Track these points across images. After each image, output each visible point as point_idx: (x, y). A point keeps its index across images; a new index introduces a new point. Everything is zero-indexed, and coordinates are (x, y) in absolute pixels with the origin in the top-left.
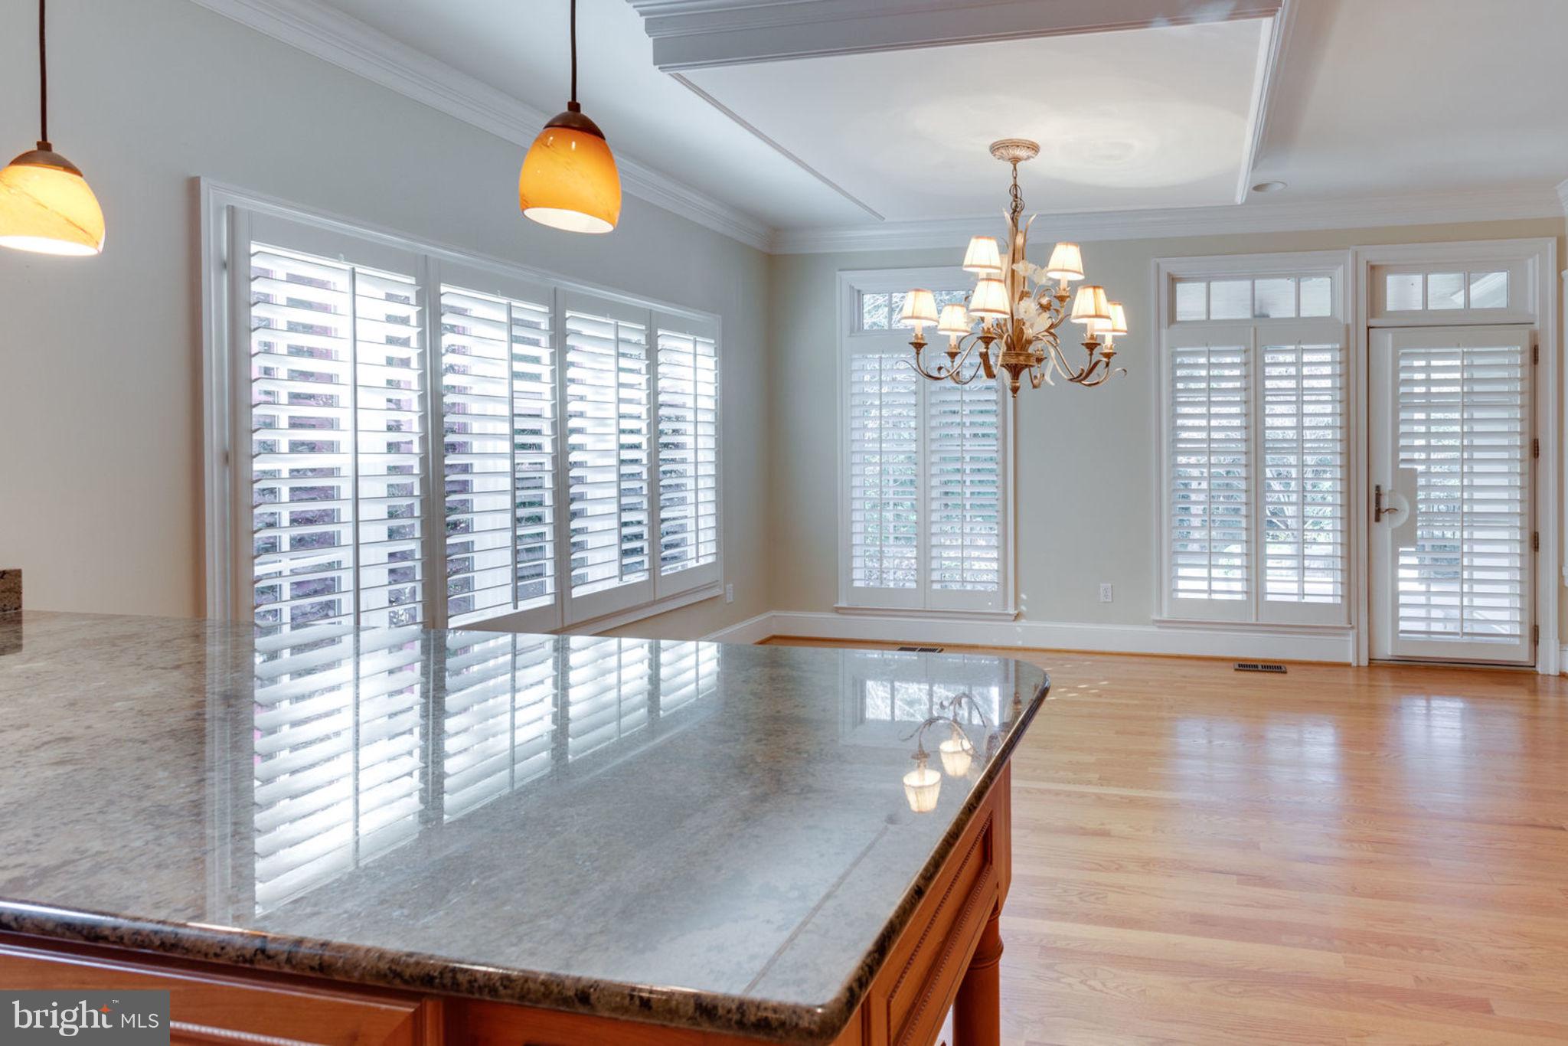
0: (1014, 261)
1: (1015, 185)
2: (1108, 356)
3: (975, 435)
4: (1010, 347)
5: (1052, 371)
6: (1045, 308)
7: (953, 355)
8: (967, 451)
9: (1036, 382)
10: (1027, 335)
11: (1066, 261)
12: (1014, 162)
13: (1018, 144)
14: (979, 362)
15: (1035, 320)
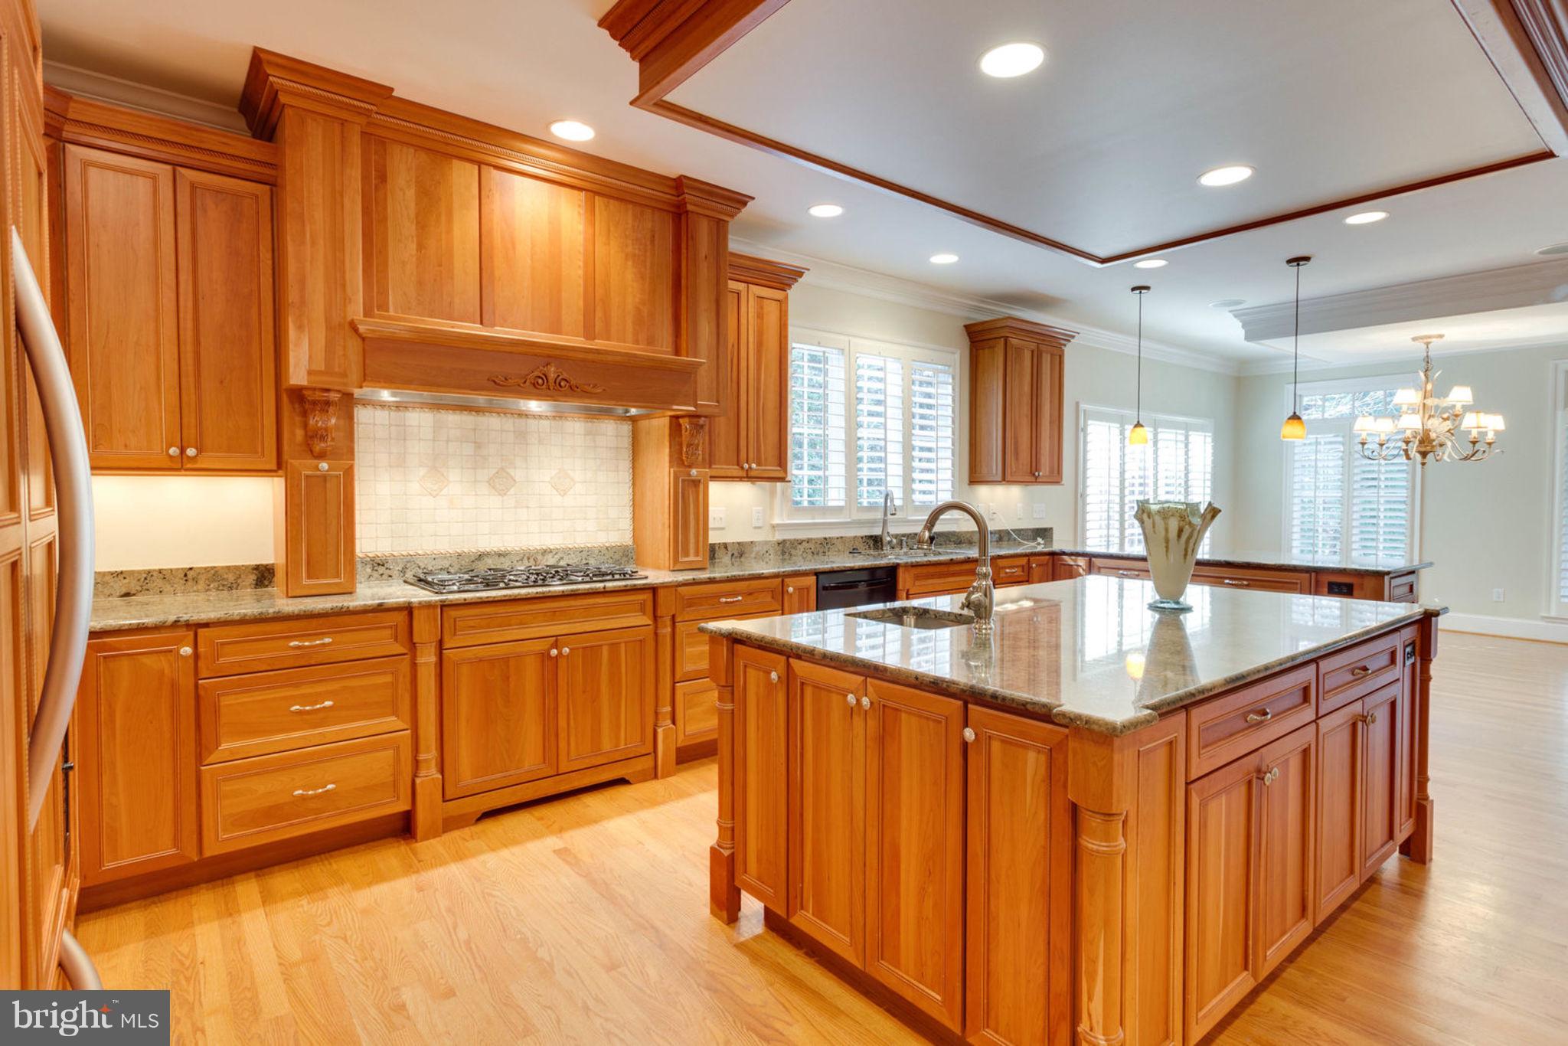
0: (1425, 398)
1: (1427, 356)
2: (1489, 443)
3: (1386, 486)
4: (1421, 442)
5: (1448, 454)
6: (1446, 419)
7: (1382, 445)
8: (1382, 497)
9: (1438, 458)
10: (1433, 435)
11: (1461, 395)
12: (1427, 344)
13: (1430, 337)
14: (1402, 452)
15: (1438, 427)
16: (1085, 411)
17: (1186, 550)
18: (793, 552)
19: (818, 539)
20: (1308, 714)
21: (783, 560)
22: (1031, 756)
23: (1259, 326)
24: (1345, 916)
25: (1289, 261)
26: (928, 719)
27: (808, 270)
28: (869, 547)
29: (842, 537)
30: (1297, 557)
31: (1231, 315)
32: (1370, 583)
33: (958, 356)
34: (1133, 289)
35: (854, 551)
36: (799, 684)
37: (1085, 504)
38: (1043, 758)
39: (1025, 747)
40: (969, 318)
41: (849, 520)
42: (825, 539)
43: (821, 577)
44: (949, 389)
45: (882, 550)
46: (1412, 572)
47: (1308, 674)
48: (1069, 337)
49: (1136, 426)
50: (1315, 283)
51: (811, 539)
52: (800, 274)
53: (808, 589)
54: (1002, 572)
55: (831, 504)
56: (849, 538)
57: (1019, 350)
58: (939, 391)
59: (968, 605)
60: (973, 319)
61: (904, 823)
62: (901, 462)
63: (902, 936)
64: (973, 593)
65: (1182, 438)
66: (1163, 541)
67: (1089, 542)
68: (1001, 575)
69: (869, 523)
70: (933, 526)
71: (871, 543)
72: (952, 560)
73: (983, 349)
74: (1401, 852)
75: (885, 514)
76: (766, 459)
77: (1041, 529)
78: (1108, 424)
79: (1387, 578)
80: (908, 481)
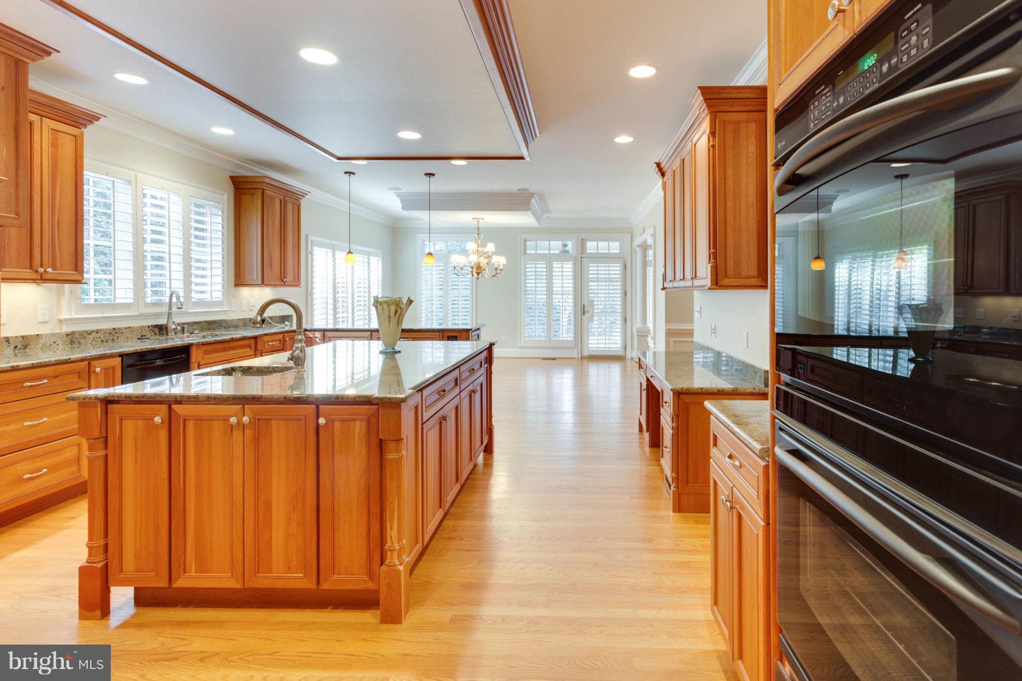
0: (478, 247)
1: (478, 227)
2: (501, 270)
3: (462, 289)
4: (477, 268)
5: (487, 273)
6: (486, 258)
7: (461, 268)
8: (460, 294)
9: (483, 275)
10: (481, 265)
11: (491, 247)
12: (478, 222)
13: (479, 219)
14: (470, 272)
15: (483, 261)
16: (311, 241)
17: (398, 321)
18: (82, 341)
19: (107, 330)
20: (457, 391)
21: (72, 348)
22: (358, 424)
23: (410, 202)
24: (468, 482)
25: (426, 174)
26: (292, 420)
27: (105, 117)
28: (155, 334)
29: (130, 327)
30: (424, 325)
31: (395, 195)
32: (464, 334)
33: (226, 197)
34: (346, 173)
35: (142, 338)
36: (181, 420)
37: (312, 300)
38: (364, 424)
39: (354, 420)
40: (232, 171)
41: (136, 314)
42: (115, 329)
43: (125, 358)
44: (220, 219)
45: (168, 335)
46: (478, 329)
47: (456, 373)
48: (304, 195)
49: (348, 253)
50: (438, 186)
51: (101, 330)
52: (98, 119)
53: (114, 368)
54: (267, 344)
55: (118, 301)
56: (137, 328)
57: (272, 199)
58: (213, 220)
59: (292, 358)
60: (237, 173)
61: (274, 486)
62: (182, 269)
63: (274, 554)
64: (295, 350)
65: (366, 260)
66: (387, 317)
67: (315, 323)
68: (266, 347)
69: (155, 315)
70: (263, 313)
71: (157, 330)
72: (232, 338)
73: (246, 194)
74: (484, 452)
75: (170, 308)
76: (61, 265)
77: (285, 316)
78: (326, 250)
79: (470, 332)
80: (187, 283)
